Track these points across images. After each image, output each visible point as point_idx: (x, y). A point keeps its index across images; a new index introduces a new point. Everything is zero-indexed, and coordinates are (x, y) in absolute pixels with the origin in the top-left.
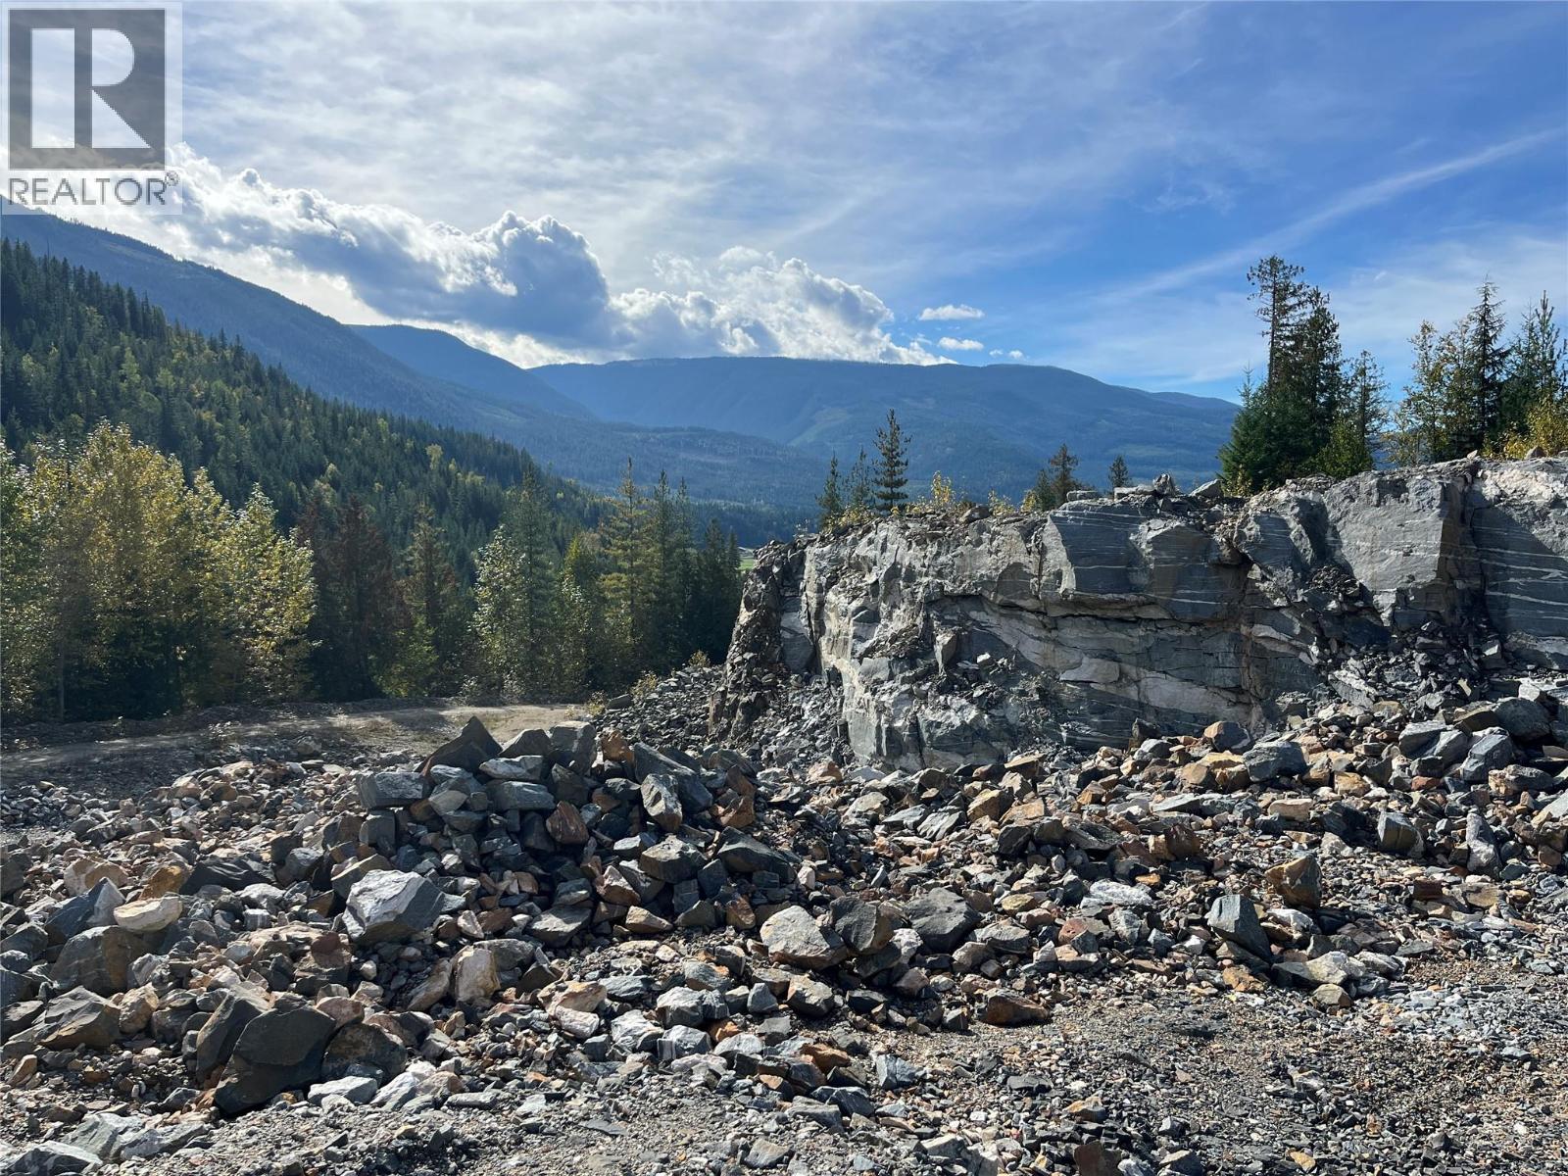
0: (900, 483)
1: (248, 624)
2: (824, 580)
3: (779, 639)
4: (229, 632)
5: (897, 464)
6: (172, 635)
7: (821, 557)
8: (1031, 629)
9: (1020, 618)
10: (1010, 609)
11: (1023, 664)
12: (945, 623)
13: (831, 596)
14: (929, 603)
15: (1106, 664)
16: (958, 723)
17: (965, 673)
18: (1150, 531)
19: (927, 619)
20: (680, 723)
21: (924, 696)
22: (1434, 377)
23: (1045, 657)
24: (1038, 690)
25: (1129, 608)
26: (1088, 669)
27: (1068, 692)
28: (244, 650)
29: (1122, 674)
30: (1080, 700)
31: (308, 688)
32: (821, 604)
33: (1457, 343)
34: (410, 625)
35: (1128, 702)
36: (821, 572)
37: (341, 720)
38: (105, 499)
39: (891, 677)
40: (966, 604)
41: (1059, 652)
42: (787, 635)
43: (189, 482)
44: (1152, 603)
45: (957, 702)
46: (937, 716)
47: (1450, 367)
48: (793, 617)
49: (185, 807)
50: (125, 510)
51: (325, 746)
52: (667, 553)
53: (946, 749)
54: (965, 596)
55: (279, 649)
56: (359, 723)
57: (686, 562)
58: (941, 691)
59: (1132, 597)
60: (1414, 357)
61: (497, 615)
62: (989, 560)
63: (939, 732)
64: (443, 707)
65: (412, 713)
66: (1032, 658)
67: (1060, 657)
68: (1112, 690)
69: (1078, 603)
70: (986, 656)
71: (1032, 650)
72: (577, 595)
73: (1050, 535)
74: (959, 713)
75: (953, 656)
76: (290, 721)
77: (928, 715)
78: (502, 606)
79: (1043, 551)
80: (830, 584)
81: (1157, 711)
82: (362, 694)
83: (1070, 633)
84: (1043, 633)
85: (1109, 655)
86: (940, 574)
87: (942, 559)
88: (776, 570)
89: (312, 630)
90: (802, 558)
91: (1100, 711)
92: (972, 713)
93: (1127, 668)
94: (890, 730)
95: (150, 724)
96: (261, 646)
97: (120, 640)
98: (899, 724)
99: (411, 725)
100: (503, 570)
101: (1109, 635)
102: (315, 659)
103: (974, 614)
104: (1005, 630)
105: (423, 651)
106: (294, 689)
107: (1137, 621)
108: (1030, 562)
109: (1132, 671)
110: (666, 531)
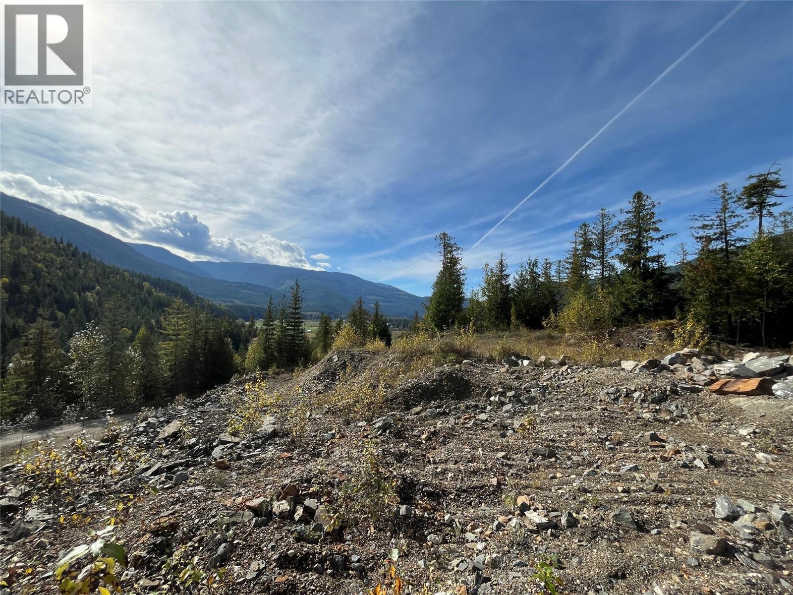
5: (298, 301)
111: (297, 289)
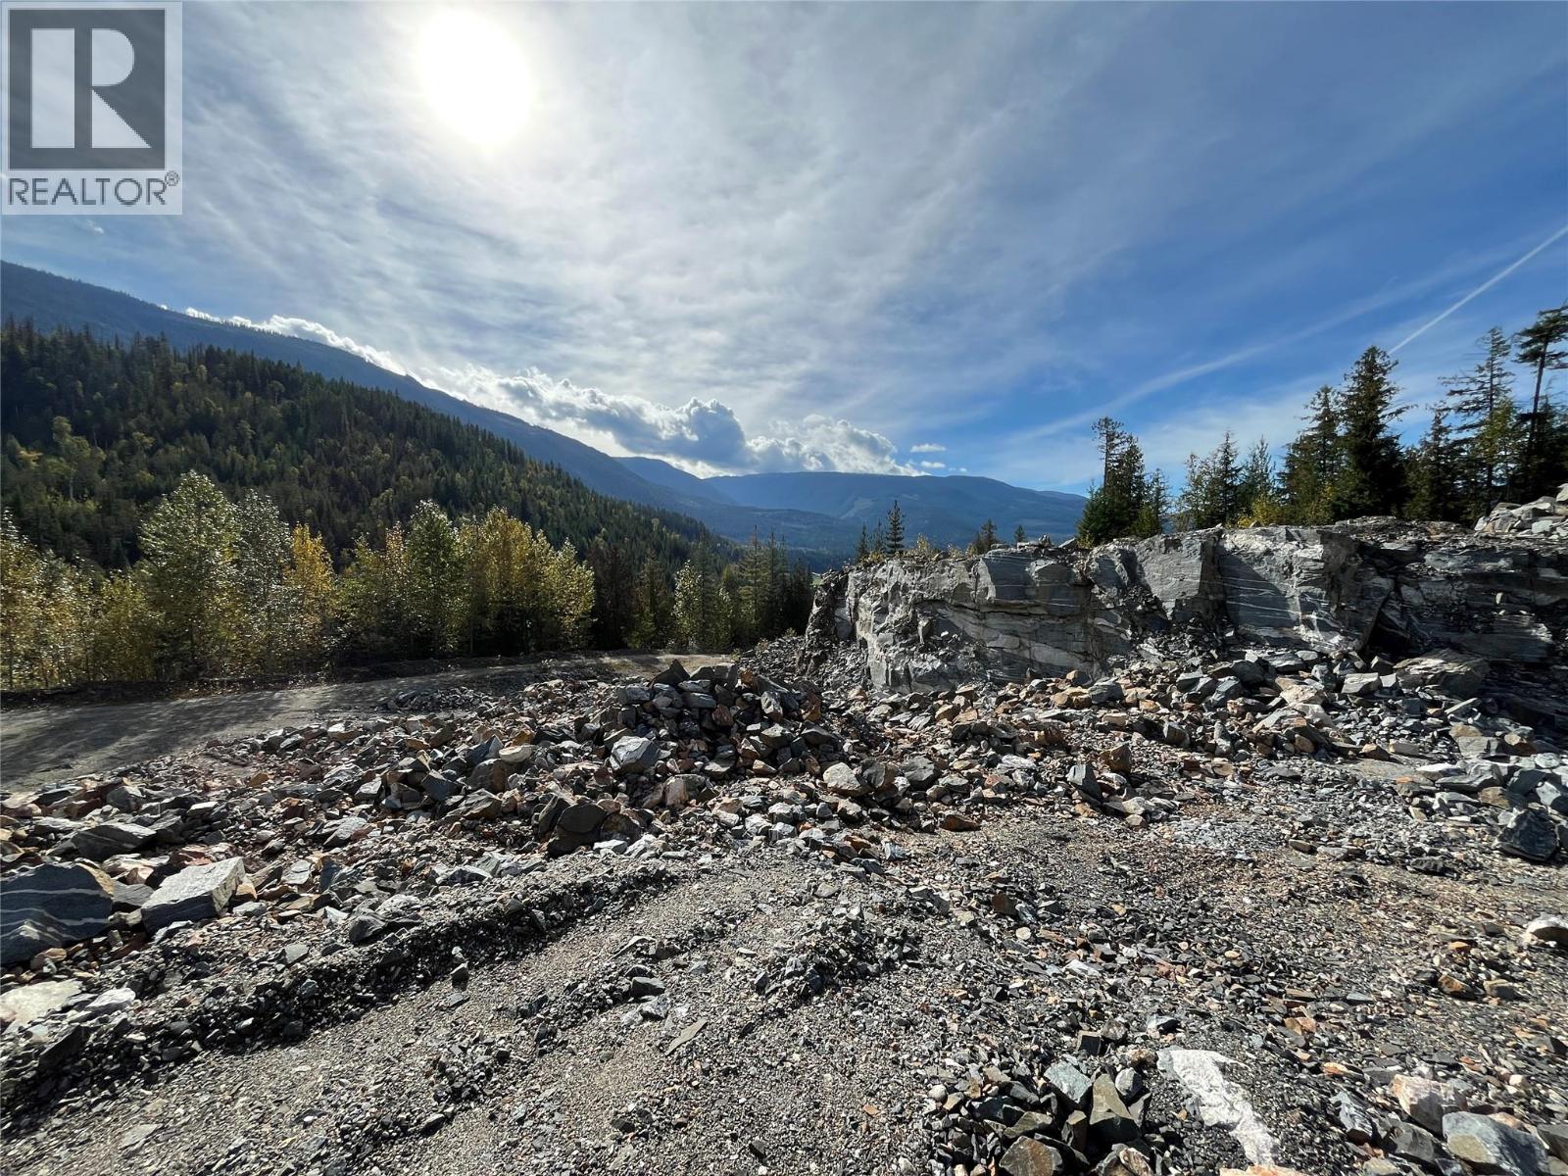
0: (899, 539)
1: (561, 609)
2: (858, 591)
3: (834, 622)
4: (552, 613)
5: (899, 529)
6: (525, 615)
7: (857, 578)
8: (970, 619)
9: (965, 613)
10: (960, 607)
11: (966, 638)
12: (924, 615)
13: (862, 599)
14: (915, 604)
15: (1011, 638)
16: (930, 669)
17: (934, 642)
18: (1036, 567)
19: (914, 612)
20: (780, 666)
21: (912, 654)
22: (1197, 483)
23: (978, 634)
24: (975, 652)
25: (1026, 608)
26: (1003, 641)
27: (991, 653)
28: (560, 623)
29: (1021, 643)
30: (997, 658)
31: (590, 643)
32: (857, 604)
33: (1211, 464)
34: (641, 611)
35: (1024, 659)
36: (857, 586)
37: (607, 660)
38: (494, 545)
39: (894, 643)
40: (936, 605)
41: (986, 630)
42: (838, 620)
43: (534, 537)
44: (1038, 605)
45: (930, 657)
46: (919, 665)
47: (1207, 477)
48: (842, 610)
49: (530, 701)
50: (504, 551)
51: (599, 673)
52: (774, 575)
53: (923, 683)
54: (934, 601)
55: (577, 622)
56: (615, 661)
57: (784, 581)
58: (921, 651)
59: (1027, 602)
60: (1185, 472)
61: (686, 607)
62: (948, 581)
63: (920, 673)
64: (658, 654)
65: (643, 657)
66: (972, 634)
67: (986, 634)
68: (1015, 652)
69: (997, 605)
70: (946, 633)
71: (972, 630)
72: (726, 597)
73: (982, 568)
74: (931, 663)
75: (929, 632)
76: (582, 660)
77: (914, 664)
78: (688, 603)
79: (978, 577)
80: (861, 594)
81: (1040, 664)
82: (617, 647)
83: (992, 621)
84: (977, 621)
85: (1014, 633)
86: (921, 588)
87: (923, 580)
88: (832, 585)
89: (593, 613)
90: (847, 577)
91: (1009, 664)
92: (938, 664)
93: (1024, 640)
94: (893, 672)
95: (512, 659)
96: (567, 621)
97: (500, 617)
98: (898, 669)
99: (641, 663)
100: (689, 583)
101: (1014, 622)
102: (594, 629)
103: (939, 610)
104: (957, 619)
105: (648, 625)
106: (583, 643)
107: (1030, 615)
108: (970, 582)
109: (1027, 643)
110: (774, 564)
111: (896, 513)
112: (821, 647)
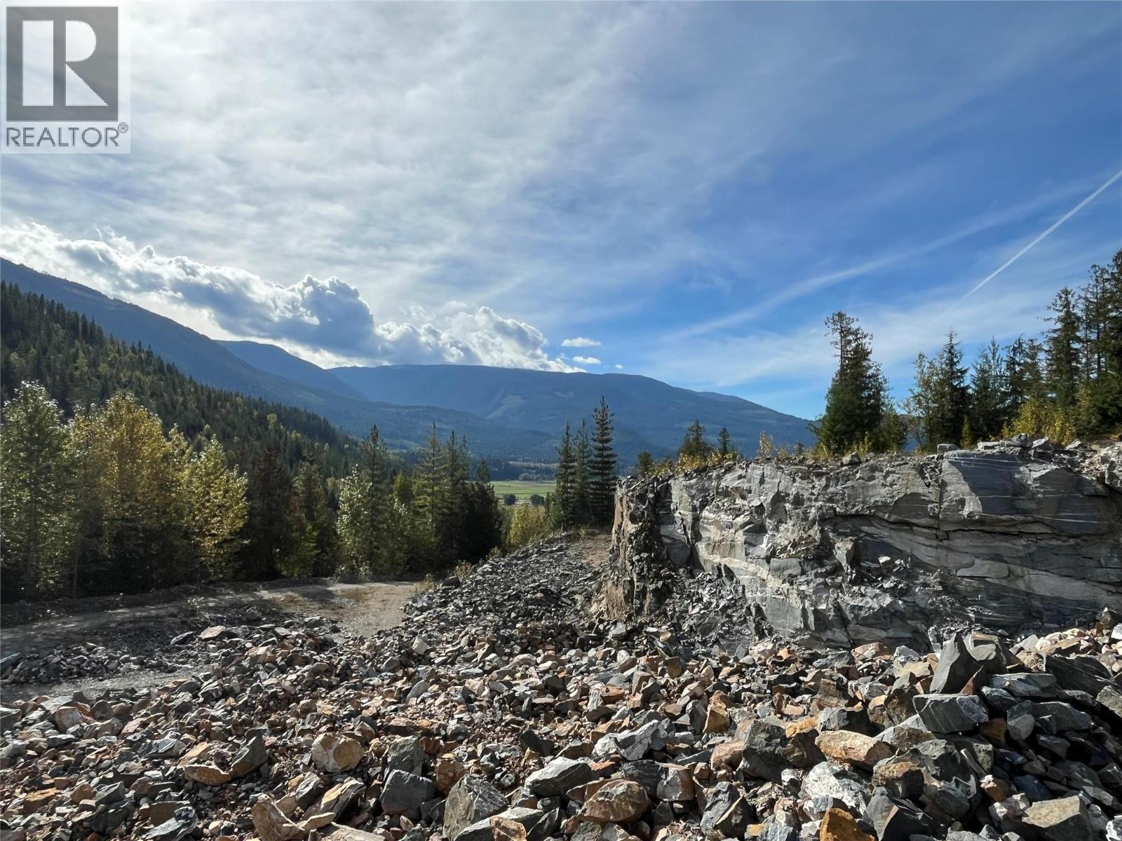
1: (201, 528)
2: (697, 503)
3: (662, 544)
4: (187, 535)
5: (606, 429)
6: (151, 535)
7: (688, 487)
8: (921, 539)
9: (912, 532)
10: (904, 525)
11: (917, 563)
12: (840, 534)
13: (705, 513)
14: (823, 520)
15: (998, 565)
16: (876, 606)
17: (869, 570)
18: (1034, 473)
19: (822, 531)
20: (517, 597)
21: (839, 587)
22: (926, 384)
23: (938, 559)
24: (940, 583)
25: (1014, 526)
26: (983, 568)
27: (964, 585)
28: (197, 545)
29: (1010, 572)
30: (977, 591)
31: (237, 572)
32: (696, 519)
33: (937, 365)
34: (302, 529)
35: (1017, 591)
36: (693, 497)
37: (266, 595)
38: (116, 445)
39: (803, 573)
40: (857, 522)
41: (951, 555)
42: (666, 541)
43: (166, 435)
44: (1035, 522)
45: (870, 591)
46: (857, 602)
47: (935, 378)
48: (670, 528)
50: (127, 452)
51: (264, 614)
52: (455, 483)
53: (870, 626)
54: (857, 515)
55: (219, 546)
56: (279, 596)
57: (465, 489)
58: (853, 583)
59: (1020, 518)
61: (352, 523)
62: (883, 491)
63: (863, 613)
64: (325, 584)
65: (311, 589)
66: (926, 560)
67: (952, 560)
68: (1004, 583)
69: (981, 522)
70: (887, 558)
71: (925, 553)
72: (402, 510)
73: (949, 472)
74: (874, 599)
75: (854, 559)
76: (230, 596)
77: (847, 600)
78: (355, 516)
79: (943, 485)
80: (703, 507)
81: (1042, 598)
82: (271, 577)
83: (959, 542)
84: (935, 543)
85: (997, 558)
86: (831, 500)
87: (831, 490)
88: (651, 496)
89: (242, 533)
90: (668, 488)
91: (997, 598)
92: (887, 600)
93: (1013, 567)
94: (816, 612)
95: (137, 597)
96: (208, 543)
97: (118, 539)
98: (823, 607)
99: (313, 597)
100: (357, 494)
101: (997, 544)
102: (242, 553)
103: (865, 528)
104: (899, 540)
105: (309, 548)
106: (230, 572)
107: (1020, 535)
108: (931, 493)
109: (1018, 570)
110: (455, 468)
111: (604, 411)
112: (658, 576)
